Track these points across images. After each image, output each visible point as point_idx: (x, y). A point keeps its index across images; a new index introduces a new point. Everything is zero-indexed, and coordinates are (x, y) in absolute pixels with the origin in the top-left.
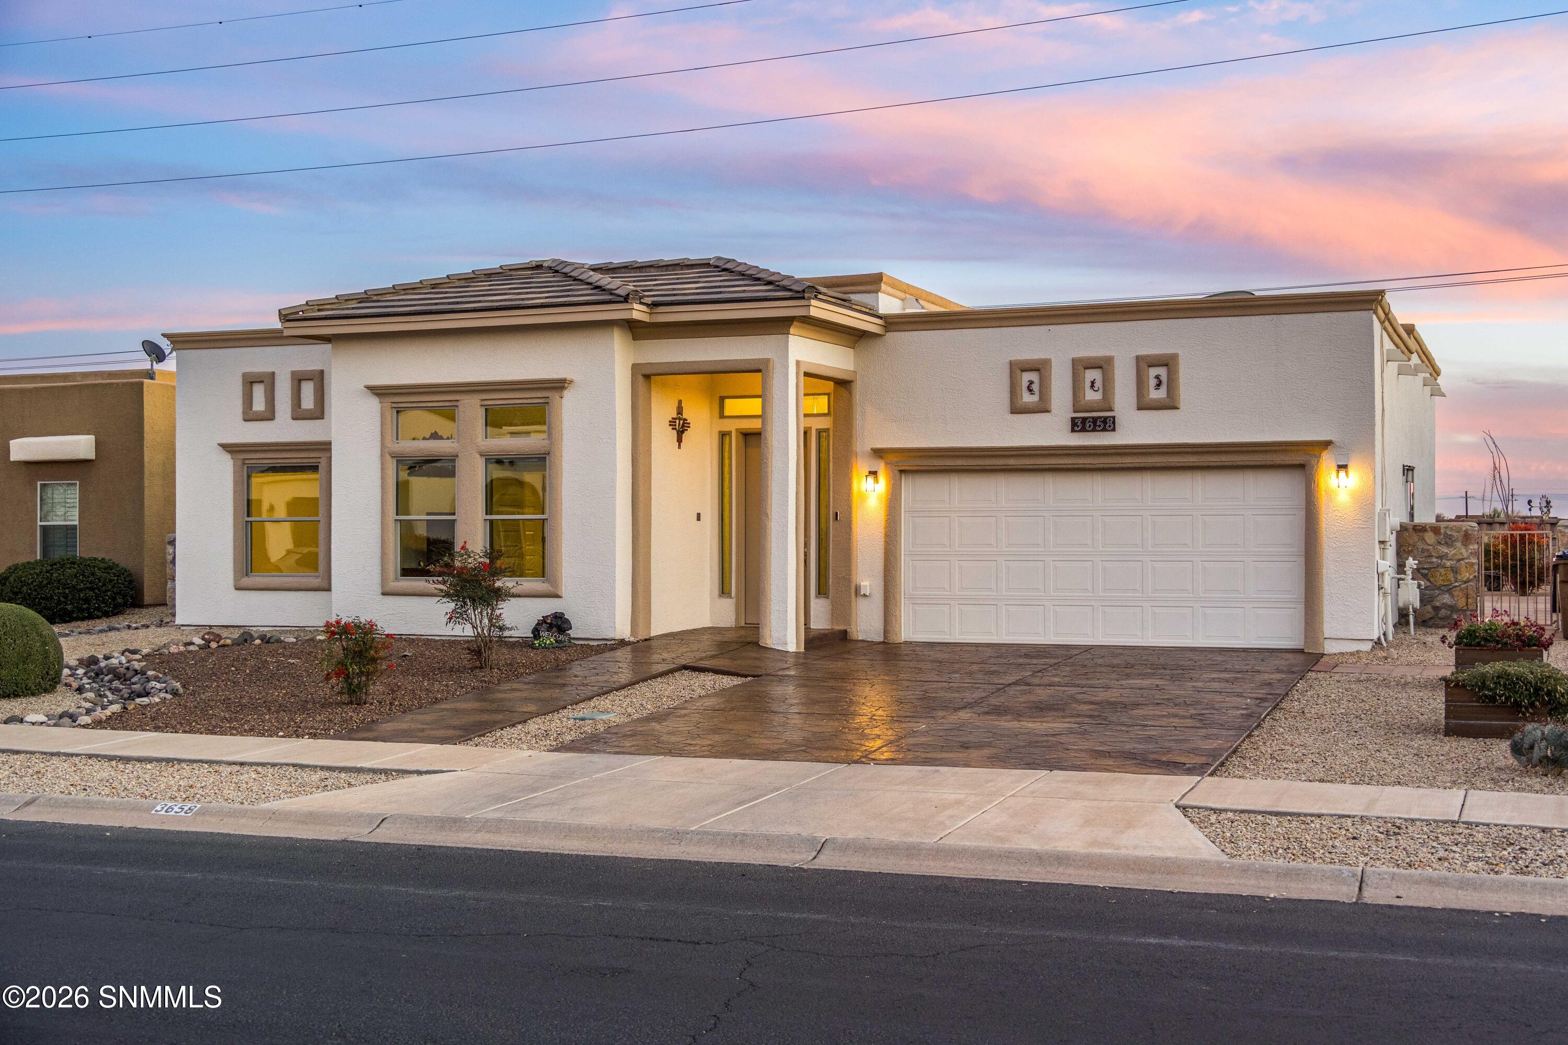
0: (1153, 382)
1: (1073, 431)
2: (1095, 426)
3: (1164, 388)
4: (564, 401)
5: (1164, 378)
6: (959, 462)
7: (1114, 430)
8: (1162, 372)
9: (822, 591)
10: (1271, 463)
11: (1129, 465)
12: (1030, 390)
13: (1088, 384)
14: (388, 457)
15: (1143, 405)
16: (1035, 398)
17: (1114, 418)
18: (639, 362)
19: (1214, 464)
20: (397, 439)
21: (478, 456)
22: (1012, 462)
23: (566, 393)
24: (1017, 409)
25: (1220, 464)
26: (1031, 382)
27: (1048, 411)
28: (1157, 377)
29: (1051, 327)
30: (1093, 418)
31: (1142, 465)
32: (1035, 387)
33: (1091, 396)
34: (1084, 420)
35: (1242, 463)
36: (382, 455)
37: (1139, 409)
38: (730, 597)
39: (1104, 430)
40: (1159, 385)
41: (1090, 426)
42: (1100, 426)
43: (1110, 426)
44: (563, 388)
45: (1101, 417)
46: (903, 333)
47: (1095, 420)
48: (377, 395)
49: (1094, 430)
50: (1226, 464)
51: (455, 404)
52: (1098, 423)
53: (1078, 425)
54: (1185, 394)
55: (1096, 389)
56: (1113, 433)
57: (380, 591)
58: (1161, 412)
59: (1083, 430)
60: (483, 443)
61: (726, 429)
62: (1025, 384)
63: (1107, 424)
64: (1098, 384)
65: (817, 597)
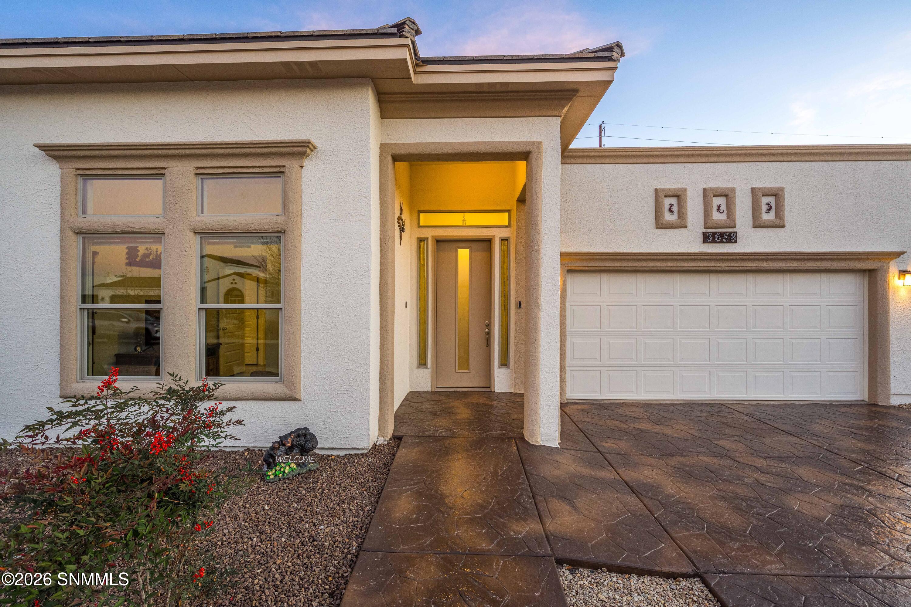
0: (764, 208)
1: (705, 241)
2: (722, 238)
3: (773, 212)
4: (304, 171)
5: (773, 205)
6: (617, 264)
7: (736, 242)
8: (772, 200)
9: (505, 363)
10: (854, 268)
11: (749, 268)
12: (671, 211)
13: (715, 208)
14: (70, 234)
15: (757, 224)
16: (674, 217)
17: (736, 233)
18: (388, 141)
19: (812, 268)
20: (84, 212)
21: (191, 234)
22: (659, 264)
23: (307, 162)
24: (660, 225)
25: (816, 268)
26: (672, 205)
27: (686, 227)
28: (768, 204)
29: (687, 165)
30: (720, 233)
31: (758, 268)
32: (675, 209)
33: (717, 217)
34: (714, 234)
35: (832, 268)
36: (62, 231)
37: (755, 226)
38: (427, 367)
39: (729, 242)
40: (769, 210)
41: (718, 238)
42: (726, 239)
43: (733, 239)
44: (303, 155)
45: (727, 232)
46: (570, 165)
47: (722, 234)
48: (56, 158)
49: (721, 242)
50: (821, 268)
51: (162, 172)
52: (725, 237)
53: (708, 238)
54: (789, 216)
55: (721, 211)
56: (734, 244)
57: (58, 392)
58: (770, 229)
59: (713, 241)
60: (198, 218)
61: (423, 236)
62: (666, 207)
63: (731, 238)
64: (723, 208)
65: (499, 367)
